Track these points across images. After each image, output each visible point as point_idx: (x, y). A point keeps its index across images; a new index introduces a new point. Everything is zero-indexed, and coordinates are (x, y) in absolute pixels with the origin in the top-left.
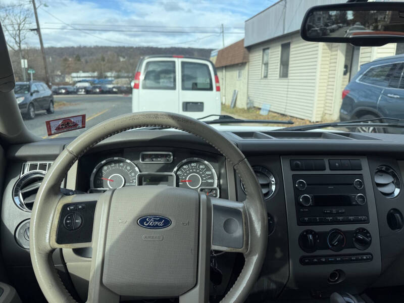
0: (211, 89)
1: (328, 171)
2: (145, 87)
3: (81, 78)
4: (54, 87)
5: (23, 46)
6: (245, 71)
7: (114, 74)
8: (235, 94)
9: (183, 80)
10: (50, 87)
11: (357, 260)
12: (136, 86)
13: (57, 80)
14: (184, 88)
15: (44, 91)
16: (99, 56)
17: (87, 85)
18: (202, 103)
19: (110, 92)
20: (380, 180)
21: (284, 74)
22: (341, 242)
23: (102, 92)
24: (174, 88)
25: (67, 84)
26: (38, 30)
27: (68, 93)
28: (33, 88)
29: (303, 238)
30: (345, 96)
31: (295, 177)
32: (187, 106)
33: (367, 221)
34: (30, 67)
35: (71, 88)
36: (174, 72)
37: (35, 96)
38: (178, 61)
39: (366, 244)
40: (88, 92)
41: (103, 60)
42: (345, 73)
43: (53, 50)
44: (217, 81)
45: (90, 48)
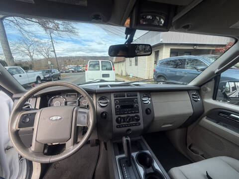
0: (111, 70)
1: (126, 97)
2: (89, 70)
3: (71, 67)
4: (61, 71)
5: (49, 57)
6: (124, 63)
7: (82, 65)
8: (122, 71)
9: (102, 67)
10: (59, 71)
11: (135, 125)
12: (86, 70)
13: (62, 68)
14: (102, 70)
15: (57, 72)
16: (77, 60)
17: (73, 69)
18: (109, 75)
19: (81, 71)
20: (144, 99)
21: (136, 64)
22: (129, 120)
23: (78, 72)
24: (99, 70)
25: (66, 69)
26: (54, 51)
27: (66, 72)
28: (53, 71)
29: (117, 119)
30: (154, 71)
31: (115, 100)
32: (104, 76)
33: (138, 113)
34: (51, 64)
35: (68, 71)
36: (99, 64)
37: (53, 74)
38: (100, 61)
39: (138, 120)
40: (73, 72)
41: (78, 61)
42: (155, 63)
43: (60, 58)
44: (114, 67)
45: (74, 57)
